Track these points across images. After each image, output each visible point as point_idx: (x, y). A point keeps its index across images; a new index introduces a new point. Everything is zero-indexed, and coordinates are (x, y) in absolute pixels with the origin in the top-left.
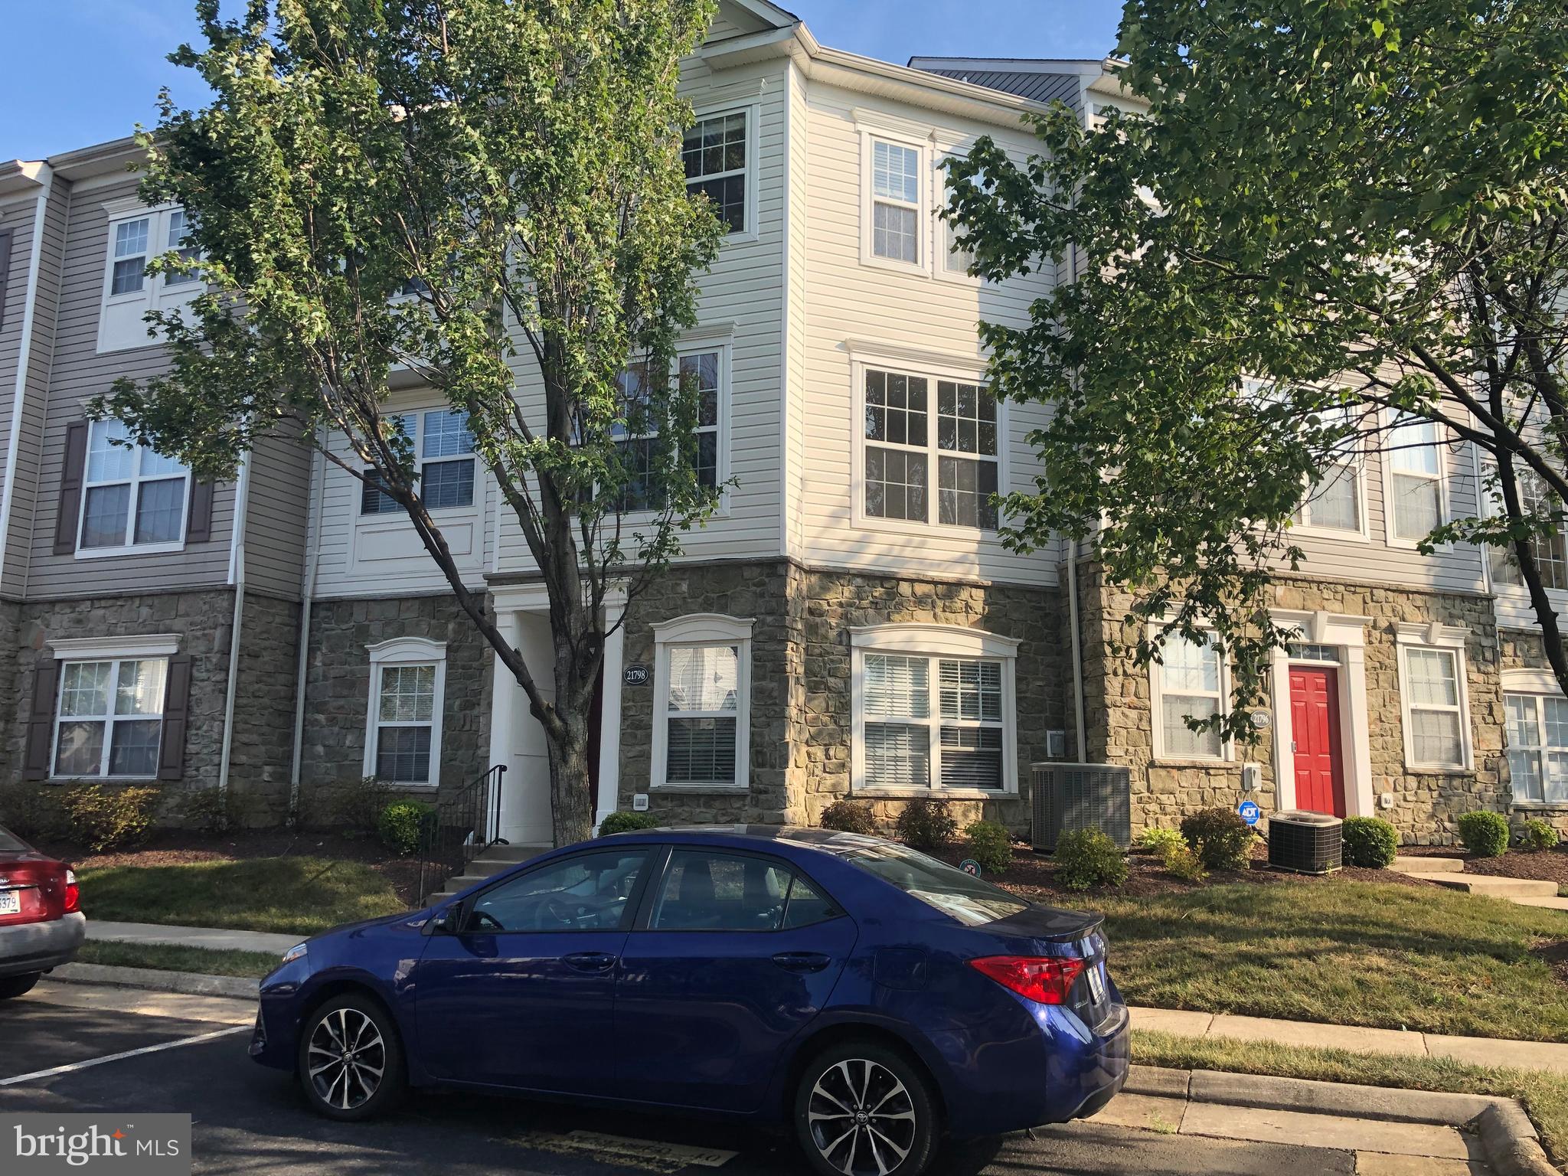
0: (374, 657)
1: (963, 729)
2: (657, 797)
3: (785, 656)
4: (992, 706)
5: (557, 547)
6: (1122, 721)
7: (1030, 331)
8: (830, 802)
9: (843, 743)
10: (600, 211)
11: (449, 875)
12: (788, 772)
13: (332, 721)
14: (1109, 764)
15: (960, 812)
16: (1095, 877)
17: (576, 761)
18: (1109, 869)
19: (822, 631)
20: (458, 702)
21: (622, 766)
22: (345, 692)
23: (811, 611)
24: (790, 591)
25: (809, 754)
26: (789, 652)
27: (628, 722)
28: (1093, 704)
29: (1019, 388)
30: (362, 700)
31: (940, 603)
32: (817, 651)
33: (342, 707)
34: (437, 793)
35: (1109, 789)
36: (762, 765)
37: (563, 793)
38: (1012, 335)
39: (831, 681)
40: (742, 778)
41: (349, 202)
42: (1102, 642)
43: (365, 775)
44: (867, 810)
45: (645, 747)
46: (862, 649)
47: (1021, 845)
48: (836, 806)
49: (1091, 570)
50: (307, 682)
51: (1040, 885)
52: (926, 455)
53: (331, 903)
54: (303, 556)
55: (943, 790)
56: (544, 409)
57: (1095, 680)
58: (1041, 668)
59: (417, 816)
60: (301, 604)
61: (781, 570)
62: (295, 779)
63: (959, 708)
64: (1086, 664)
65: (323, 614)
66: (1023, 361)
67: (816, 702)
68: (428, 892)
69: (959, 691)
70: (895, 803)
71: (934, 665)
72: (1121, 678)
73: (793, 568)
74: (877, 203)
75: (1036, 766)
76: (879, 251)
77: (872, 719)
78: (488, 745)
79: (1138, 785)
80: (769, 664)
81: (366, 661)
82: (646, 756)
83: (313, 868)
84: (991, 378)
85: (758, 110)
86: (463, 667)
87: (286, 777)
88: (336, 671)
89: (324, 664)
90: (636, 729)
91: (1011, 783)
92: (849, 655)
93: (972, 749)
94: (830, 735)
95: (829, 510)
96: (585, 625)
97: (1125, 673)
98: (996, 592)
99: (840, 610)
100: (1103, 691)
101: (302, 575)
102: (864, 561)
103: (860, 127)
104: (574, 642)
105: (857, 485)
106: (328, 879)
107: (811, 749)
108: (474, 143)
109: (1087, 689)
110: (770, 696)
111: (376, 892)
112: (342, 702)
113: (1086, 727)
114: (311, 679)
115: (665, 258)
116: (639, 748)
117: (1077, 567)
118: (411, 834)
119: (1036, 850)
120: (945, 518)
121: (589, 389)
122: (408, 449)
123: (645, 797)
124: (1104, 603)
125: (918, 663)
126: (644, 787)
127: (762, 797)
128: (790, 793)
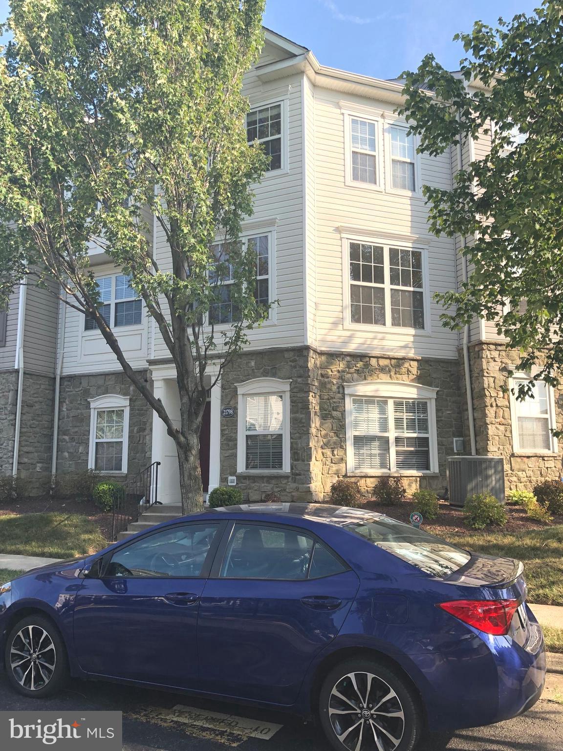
0: (92, 405)
1: (408, 438)
2: (240, 478)
3: (309, 400)
4: (423, 425)
5: (180, 341)
6: (496, 431)
7: (456, 190)
8: (335, 480)
9: (341, 447)
10: (197, 148)
11: (130, 521)
12: (312, 463)
13: (72, 440)
14: (490, 456)
15: (407, 484)
16: (488, 521)
17: (193, 459)
18: (496, 516)
19: (328, 386)
20: (136, 429)
21: (222, 462)
22: (78, 424)
23: (322, 376)
24: (310, 365)
25: (323, 454)
26: (310, 398)
27: (224, 438)
28: (479, 423)
29: (449, 226)
30: (87, 428)
31: (393, 370)
32: (326, 397)
33: (76, 432)
34: (126, 476)
35: (493, 471)
36: (297, 460)
37: (186, 479)
38: (444, 193)
39: (334, 413)
40: (286, 468)
41: (52, 144)
42: (484, 389)
43: (89, 467)
44: (356, 483)
45: (234, 451)
46: (351, 395)
47: (442, 502)
48: (339, 482)
49: (477, 349)
50: (59, 419)
51: (457, 526)
52: (383, 289)
53: (65, 539)
54: (55, 353)
55: (397, 472)
56: (171, 266)
57: (480, 409)
58: (450, 404)
59: (113, 490)
60: (55, 379)
61: (305, 353)
62: (54, 470)
63: (405, 427)
64: (475, 401)
65: (66, 383)
66: (452, 209)
67: (326, 425)
68: (118, 532)
69: (405, 417)
70: (372, 479)
71: (391, 403)
72: (494, 408)
73: (312, 352)
74: (354, 152)
75: (450, 458)
76: (355, 178)
77: (357, 433)
78: (151, 451)
79: (507, 467)
80: (300, 405)
81: (88, 407)
82: (235, 456)
83: (59, 519)
84: (432, 221)
85: (287, 102)
86: (138, 410)
87: (49, 469)
88: (73, 413)
89: (67, 410)
90: (229, 442)
91: (434, 467)
92: (344, 399)
93: (412, 449)
94: (335, 443)
95: (331, 320)
96: (196, 384)
97: (497, 405)
98: (424, 363)
99: (338, 375)
100: (485, 415)
101: (55, 363)
102: (351, 348)
103: (343, 111)
104: (190, 394)
105: (346, 307)
106: (65, 525)
107: (324, 451)
108: (122, 107)
109: (475, 415)
110: (301, 422)
111: (90, 532)
112: (76, 429)
113: (476, 436)
114: (61, 418)
115: (235, 176)
116: (230, 452)
117: (468, 348)
118: (109, 499)
119: (451, 505)
120: (395, 323)
121: (193, 249)
122: (97, 289)
123: (235, 478)
124: (485, 367)
125: (382, 402)
126: (234, 473)
127: (298, 477)
128: (313, 475)
